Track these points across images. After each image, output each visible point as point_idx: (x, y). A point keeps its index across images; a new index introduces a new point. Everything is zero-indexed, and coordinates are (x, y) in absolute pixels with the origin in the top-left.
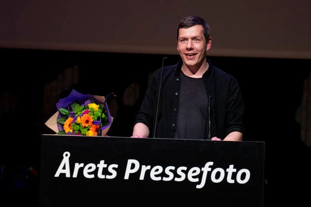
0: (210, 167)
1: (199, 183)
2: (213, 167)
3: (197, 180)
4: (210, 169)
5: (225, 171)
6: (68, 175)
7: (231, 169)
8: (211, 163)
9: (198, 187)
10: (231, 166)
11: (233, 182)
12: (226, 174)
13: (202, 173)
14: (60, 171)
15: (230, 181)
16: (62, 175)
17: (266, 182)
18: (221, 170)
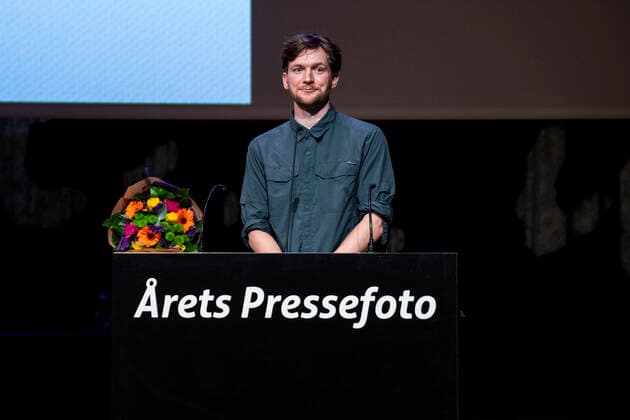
0: (373, 294)
1: (357, 320)
2: (378, 295)
3: (353, 315)
4: (373, 299)
5: (397, 299)
6: (155, 315)
7: (406, 297)
8: (375, 289)
9: (356, 326)
10: (407, 293)
11: (409, 316)
12: (399, 304)
13: (361, 304)
14: (142, 308)
15: (405, 315)
16: (147, 315)
17: (462, 314)
18: (391, 299)
